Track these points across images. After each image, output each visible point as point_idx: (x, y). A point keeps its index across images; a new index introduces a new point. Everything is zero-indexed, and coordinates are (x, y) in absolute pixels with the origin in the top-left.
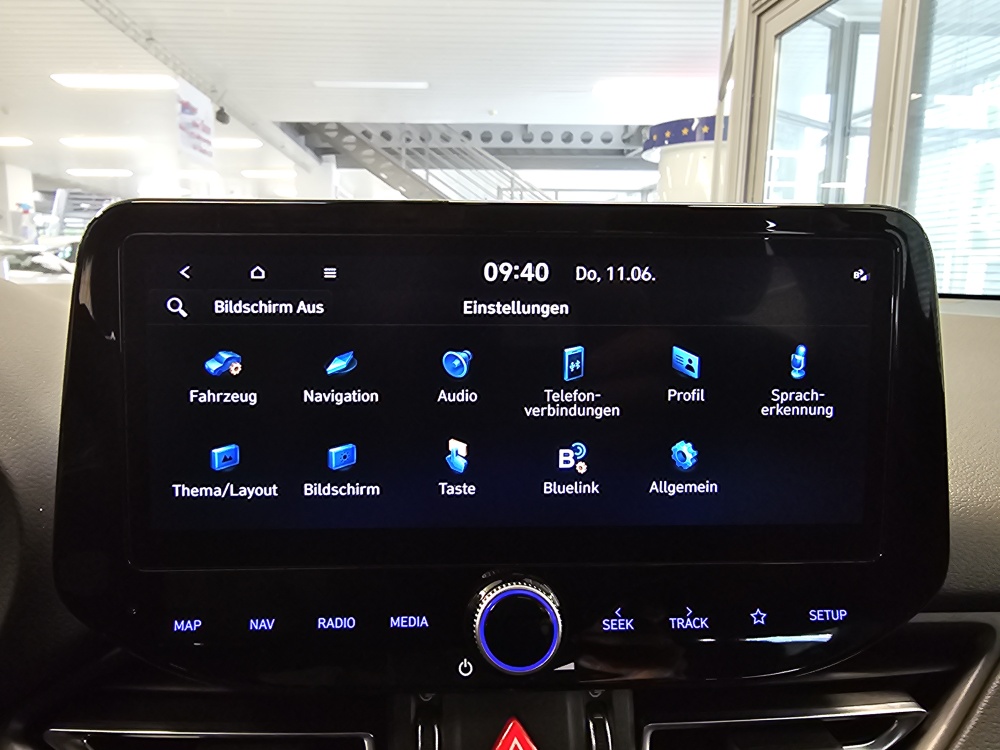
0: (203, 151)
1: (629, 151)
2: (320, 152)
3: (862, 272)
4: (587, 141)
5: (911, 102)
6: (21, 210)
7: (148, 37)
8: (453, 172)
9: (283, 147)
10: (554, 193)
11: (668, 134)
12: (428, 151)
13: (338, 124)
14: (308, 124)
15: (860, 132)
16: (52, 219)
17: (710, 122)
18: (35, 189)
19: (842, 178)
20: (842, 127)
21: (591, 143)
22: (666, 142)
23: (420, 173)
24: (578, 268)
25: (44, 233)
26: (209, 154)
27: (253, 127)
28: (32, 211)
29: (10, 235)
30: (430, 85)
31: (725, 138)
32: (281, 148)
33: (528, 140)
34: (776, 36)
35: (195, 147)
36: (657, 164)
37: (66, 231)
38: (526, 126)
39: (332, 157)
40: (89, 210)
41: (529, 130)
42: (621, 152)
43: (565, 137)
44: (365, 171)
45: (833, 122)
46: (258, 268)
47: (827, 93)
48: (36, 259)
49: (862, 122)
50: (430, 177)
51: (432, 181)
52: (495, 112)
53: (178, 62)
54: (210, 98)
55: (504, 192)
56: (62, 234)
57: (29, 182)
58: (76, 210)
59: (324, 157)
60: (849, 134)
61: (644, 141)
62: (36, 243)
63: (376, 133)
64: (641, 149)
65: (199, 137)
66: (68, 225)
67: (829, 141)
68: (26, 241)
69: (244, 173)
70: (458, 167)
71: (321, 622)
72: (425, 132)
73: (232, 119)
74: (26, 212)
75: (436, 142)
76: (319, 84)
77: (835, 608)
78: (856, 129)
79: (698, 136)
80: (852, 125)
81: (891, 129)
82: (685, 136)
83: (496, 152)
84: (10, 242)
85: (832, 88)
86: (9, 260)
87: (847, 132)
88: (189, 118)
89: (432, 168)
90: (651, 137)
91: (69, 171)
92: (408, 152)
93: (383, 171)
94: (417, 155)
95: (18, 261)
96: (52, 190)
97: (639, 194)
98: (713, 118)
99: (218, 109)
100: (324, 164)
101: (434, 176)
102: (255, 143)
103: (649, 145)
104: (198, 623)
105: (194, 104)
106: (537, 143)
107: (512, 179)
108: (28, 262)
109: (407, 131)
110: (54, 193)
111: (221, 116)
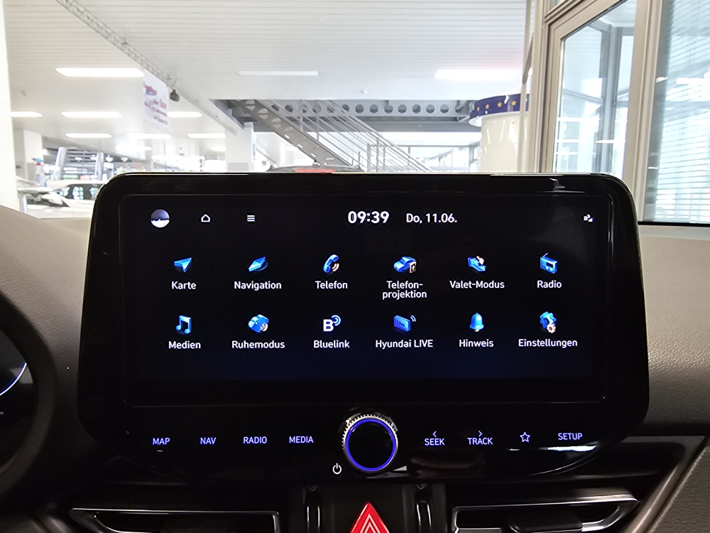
0: (161, 121)
1: (461, 119)
2: (242, 121)
3: (589, 216)
4: (430, 111)
5: (656, 84)
6: (36, 162)
7: (123, 42)
8: (336, 134)
9: (217, 117)
10: (407, 148)
11: (487, 107)
12: (318, 119)
13: (255, 101)
14: (234, 101)
15: (622, 104)
16: (56, 168)
17: (517, 98)
18: (44, 147)
19: (611, 136)
20: (610, 101)
21: (433, 113)
22: (486, 112)
23: (313, 134)
24: (408, 215)
25: (50, 178)
26: (166, 123)
27: (196, 103)
28: (42, 163)
29: (27, 180)
30: (320, 73)
31: (527, 110)
32: (216, 118)
33: (389, 111)
34: (562, 39)
35: (155, 118)
36: (480, 128)
37: (65, 176)
38: (388, 101)
39: (251, 124)
40: (81, 161)
41: (390, 104)
42: (455, 119)
43: (415, 109)
44: (274, 133)
45: (604, 97)
46: (206, 215)
47: (600, 77)
48: (45, 197)
49: (623, 98)
50: (320, 137)
51: (321, 140)
52: (366, 92)
53: (144, 59)
54: (166, 83)
55: (372, 148)
56: (62, 179)
57: (40, 143)
58: (72, 161)
59: (245, 123)
60: (616, 106)
61: (470, 111)
62: (46, 186)
63: (282, 107)
64: (469, 117)
65: (158, 111)
66: (66, 172)
67: (601, 111)
68: (39, 184)
69: (189, 135)
70: (340, 130)
71: (245, 439)
72: (316, 105)
73: (181, 97)
74: (39, 164)
75: (324, 113)
76: (241, 73)
77: (575, 432)
78: (621, 102)
79: (509, 108)
80: (618, 100)
81: (642, 104)
82: (500, 108)
83: (366, 119)
84: (28, 185)
85: (603, 73)
86: (27, 197)
87: (614, 104)
88: (152, 98)
89: (322, 131)
90: (476, 109)
91: (68, 135)
92: (305, 120)
93: (286, 133)
94: (312, 122)
95: (33, 198)
96: (55, 147)
97: (468, 149)
98: (520, 95)
99: (172, 91)
100: (245, 128)
101: (322, 137)
102: (197, 114)
103: (474, 115)
104: (168, 440)
105: (154, 88)
106: (395, 113)
107: (377, 138)
108: (39, 198)
109: (303, 105)
110: (57, 150)
111: (174, 96)
